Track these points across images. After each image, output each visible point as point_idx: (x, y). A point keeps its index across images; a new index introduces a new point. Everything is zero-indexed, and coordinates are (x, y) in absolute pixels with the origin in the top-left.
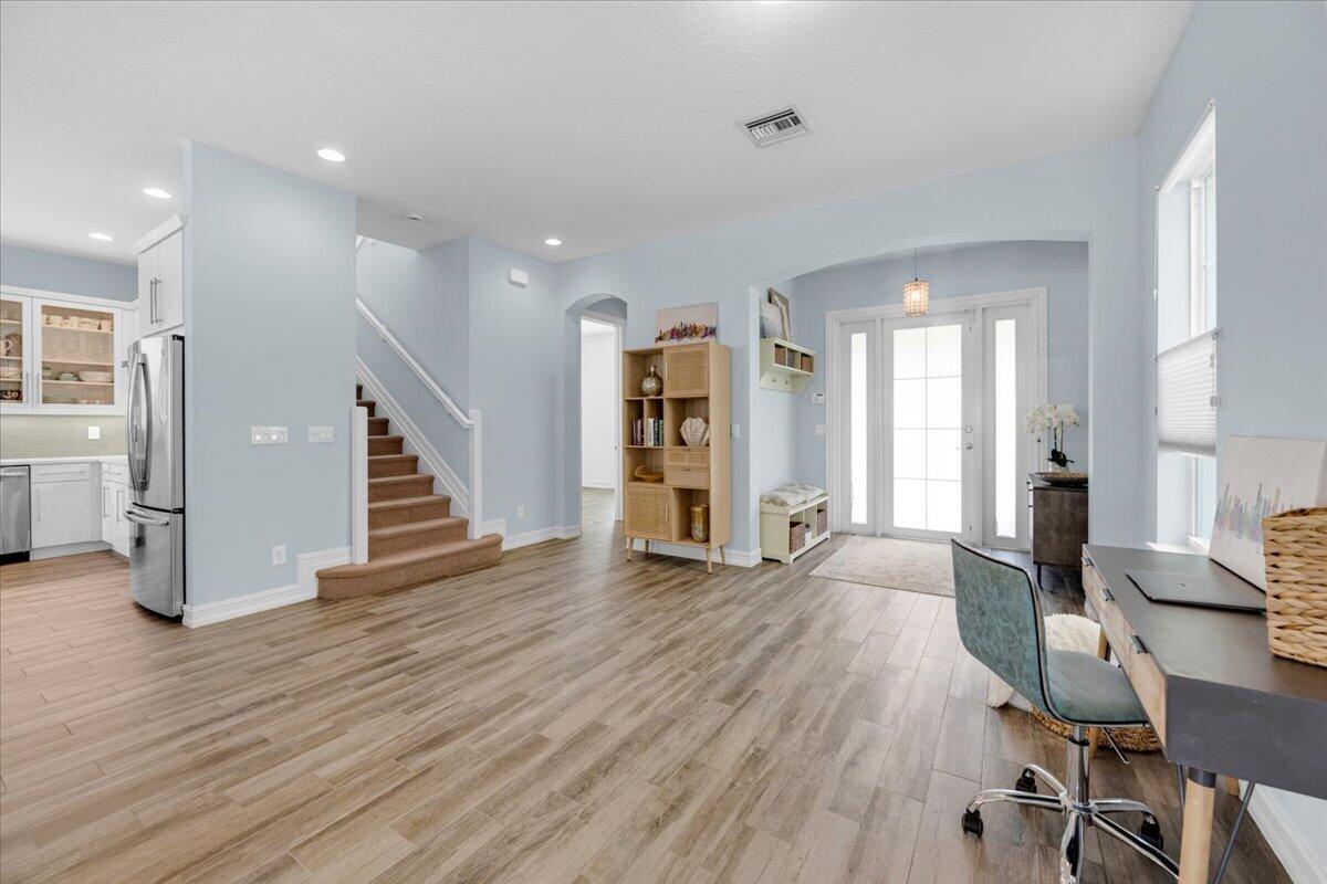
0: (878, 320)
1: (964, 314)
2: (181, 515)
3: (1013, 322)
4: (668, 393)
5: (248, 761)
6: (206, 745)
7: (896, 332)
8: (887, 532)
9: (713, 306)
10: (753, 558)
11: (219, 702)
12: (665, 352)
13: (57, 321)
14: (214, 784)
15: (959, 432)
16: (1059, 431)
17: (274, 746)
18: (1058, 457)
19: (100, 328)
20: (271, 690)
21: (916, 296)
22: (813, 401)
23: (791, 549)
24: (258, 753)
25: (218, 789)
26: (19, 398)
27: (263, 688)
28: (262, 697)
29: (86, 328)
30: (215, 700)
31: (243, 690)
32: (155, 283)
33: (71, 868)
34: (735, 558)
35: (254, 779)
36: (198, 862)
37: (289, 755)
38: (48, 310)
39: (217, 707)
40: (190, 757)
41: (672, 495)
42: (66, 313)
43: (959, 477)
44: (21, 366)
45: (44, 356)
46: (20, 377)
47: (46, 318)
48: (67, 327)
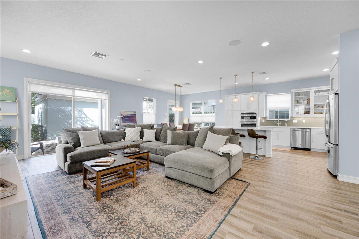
2: (337, 146)
5: (332, 223)
6: (323, 211)
11: (334, 203)
13: (317, 94)
14: (320, 221)
17: (342, 225)
19: (328, 94)
20: (354, 210)
24: (336, 223)
25: (319, 223)
26: (309, 113)
27: (351, 208)
28: (348, 210)
29: (324, 94)
30: (333, 202)
31: (344, 205)
32: (332, 79)
33: (283, 213)
35: (330, 229)
36: (304, 234)
37: (346, 231)
38: (315, 92)
39: (333, 204)
40: (318, 210)
42: (319, 91)
44: (309, 106)
45: (314, 103)
46: (310, 108)
47: (315, 93)
48: (320, 95)
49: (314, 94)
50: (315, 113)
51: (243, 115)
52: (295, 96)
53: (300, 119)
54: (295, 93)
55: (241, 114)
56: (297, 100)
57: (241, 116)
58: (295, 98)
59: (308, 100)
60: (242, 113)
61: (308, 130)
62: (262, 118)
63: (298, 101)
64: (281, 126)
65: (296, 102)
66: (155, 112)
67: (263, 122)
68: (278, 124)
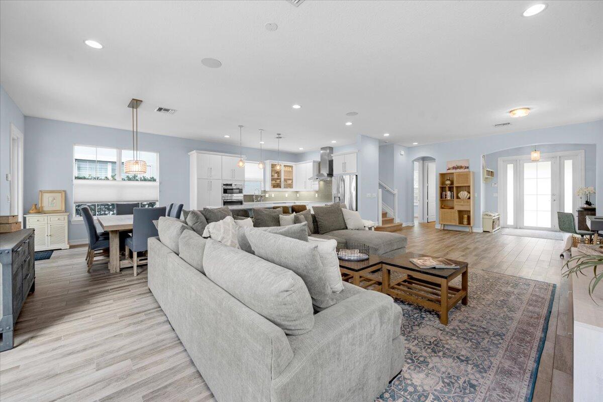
0: (518, 161)
1: (552, 158)
3: (571, 161)
4: (455, 185)
7: (525, 164)
8: (521, 227)
9: (468, 161)
10: (481, 230)
12: (454, 174)
15: (550, 196)
16: (588, 195)
18: (588, 203)
21: (535, 155)
22: (493, 186)
23: (493, 229)
26: (280, 187)
34: (475, 230)
38: (285, 166)
41: (457, 212)
43: (550, 209)
44: (281, 180)
49: (283, 168)
51: (226, 188)
53: (271, 193)
54: (271, 164)
57: (223, 188)
58: (271, 170)
60: (225, 185)
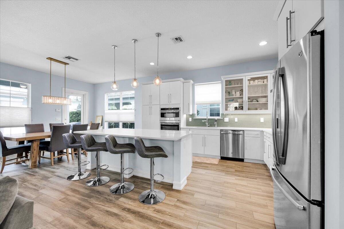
13: (252, 82)
19: (264, 82)
26: (242, 109)
29: (260, 83)
38: (249, 80)
42: (254, 79)
44: (243, 99)
45: (248, 95)
46: (243, 102)
47: (249, 82)
48: (254, 84)
49: (247, 82)
50: (249, 109)
51: (164, 112)
52: (226, 85)
53: (232, 117)
54: (226, 81)
55: (160, 110)
56: (229, 91)
57: (160, 112)
58: (226, 88)
59: (240, 91)
60: (162, 109)
61: (241, 133)
62: (188, 116)
63: (229, 93)
64: (211, 126)
65: (227, 93)
66: (30, 106)
67: (190, 121)
68: (207, 123)
